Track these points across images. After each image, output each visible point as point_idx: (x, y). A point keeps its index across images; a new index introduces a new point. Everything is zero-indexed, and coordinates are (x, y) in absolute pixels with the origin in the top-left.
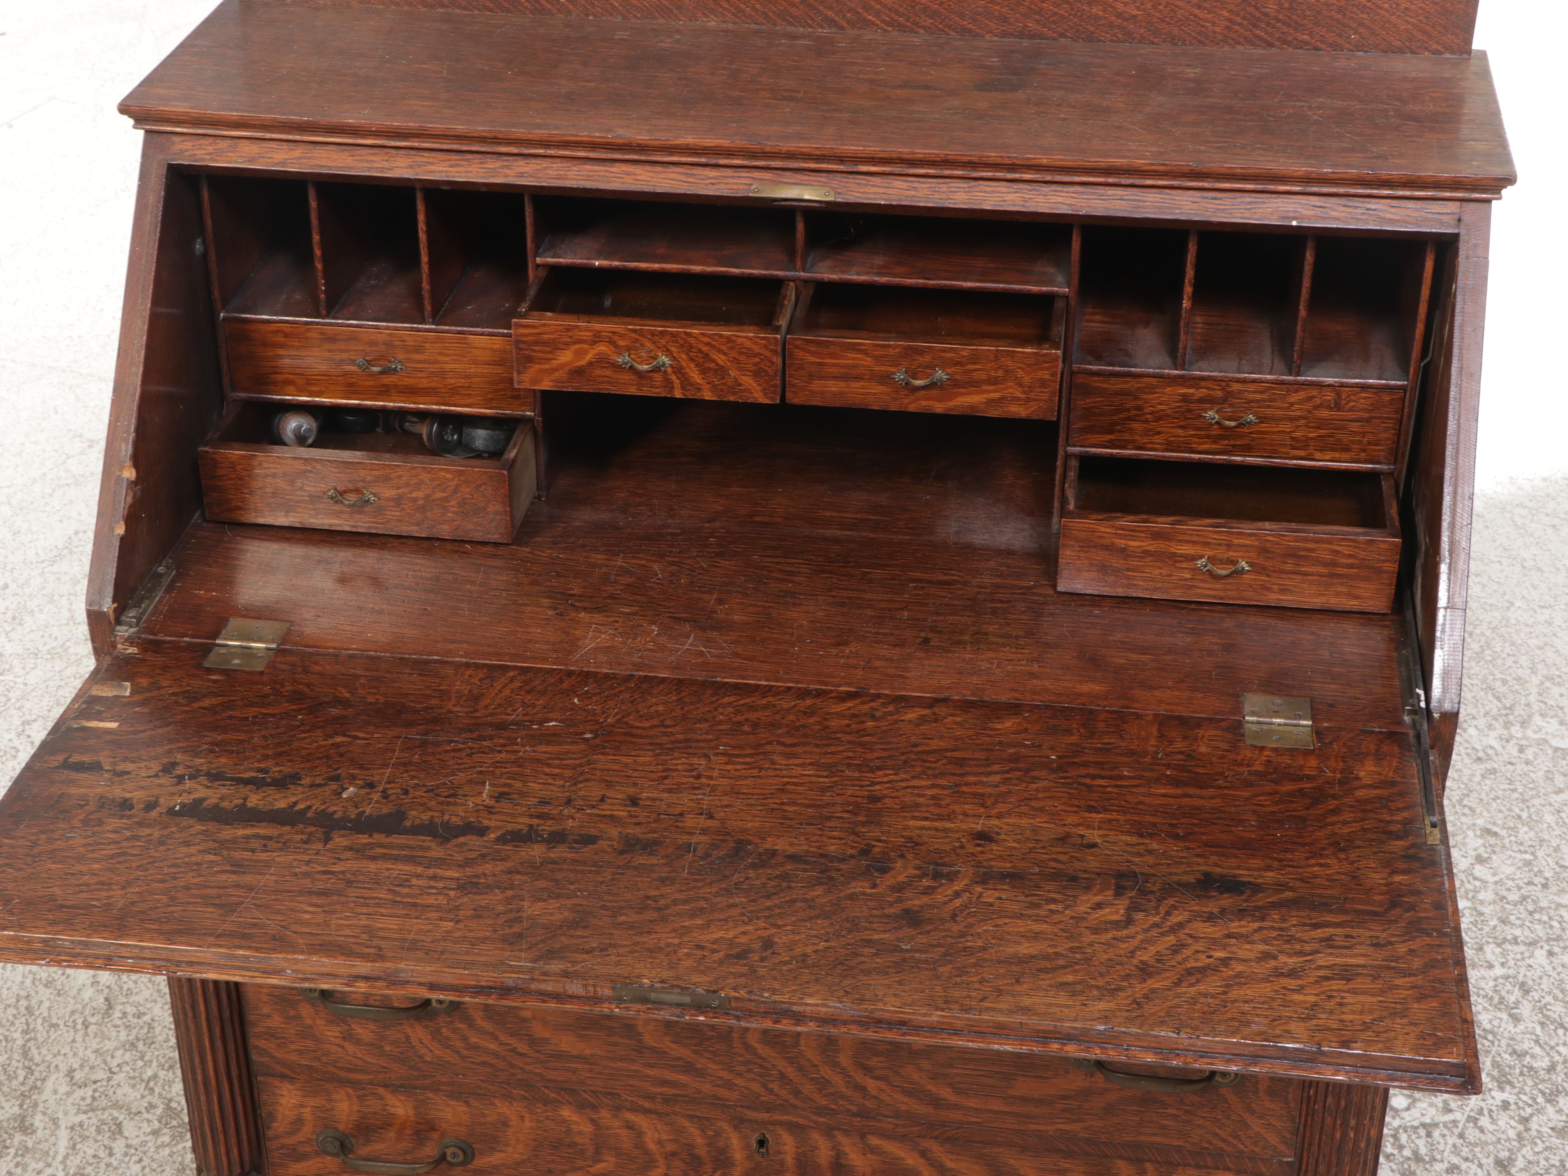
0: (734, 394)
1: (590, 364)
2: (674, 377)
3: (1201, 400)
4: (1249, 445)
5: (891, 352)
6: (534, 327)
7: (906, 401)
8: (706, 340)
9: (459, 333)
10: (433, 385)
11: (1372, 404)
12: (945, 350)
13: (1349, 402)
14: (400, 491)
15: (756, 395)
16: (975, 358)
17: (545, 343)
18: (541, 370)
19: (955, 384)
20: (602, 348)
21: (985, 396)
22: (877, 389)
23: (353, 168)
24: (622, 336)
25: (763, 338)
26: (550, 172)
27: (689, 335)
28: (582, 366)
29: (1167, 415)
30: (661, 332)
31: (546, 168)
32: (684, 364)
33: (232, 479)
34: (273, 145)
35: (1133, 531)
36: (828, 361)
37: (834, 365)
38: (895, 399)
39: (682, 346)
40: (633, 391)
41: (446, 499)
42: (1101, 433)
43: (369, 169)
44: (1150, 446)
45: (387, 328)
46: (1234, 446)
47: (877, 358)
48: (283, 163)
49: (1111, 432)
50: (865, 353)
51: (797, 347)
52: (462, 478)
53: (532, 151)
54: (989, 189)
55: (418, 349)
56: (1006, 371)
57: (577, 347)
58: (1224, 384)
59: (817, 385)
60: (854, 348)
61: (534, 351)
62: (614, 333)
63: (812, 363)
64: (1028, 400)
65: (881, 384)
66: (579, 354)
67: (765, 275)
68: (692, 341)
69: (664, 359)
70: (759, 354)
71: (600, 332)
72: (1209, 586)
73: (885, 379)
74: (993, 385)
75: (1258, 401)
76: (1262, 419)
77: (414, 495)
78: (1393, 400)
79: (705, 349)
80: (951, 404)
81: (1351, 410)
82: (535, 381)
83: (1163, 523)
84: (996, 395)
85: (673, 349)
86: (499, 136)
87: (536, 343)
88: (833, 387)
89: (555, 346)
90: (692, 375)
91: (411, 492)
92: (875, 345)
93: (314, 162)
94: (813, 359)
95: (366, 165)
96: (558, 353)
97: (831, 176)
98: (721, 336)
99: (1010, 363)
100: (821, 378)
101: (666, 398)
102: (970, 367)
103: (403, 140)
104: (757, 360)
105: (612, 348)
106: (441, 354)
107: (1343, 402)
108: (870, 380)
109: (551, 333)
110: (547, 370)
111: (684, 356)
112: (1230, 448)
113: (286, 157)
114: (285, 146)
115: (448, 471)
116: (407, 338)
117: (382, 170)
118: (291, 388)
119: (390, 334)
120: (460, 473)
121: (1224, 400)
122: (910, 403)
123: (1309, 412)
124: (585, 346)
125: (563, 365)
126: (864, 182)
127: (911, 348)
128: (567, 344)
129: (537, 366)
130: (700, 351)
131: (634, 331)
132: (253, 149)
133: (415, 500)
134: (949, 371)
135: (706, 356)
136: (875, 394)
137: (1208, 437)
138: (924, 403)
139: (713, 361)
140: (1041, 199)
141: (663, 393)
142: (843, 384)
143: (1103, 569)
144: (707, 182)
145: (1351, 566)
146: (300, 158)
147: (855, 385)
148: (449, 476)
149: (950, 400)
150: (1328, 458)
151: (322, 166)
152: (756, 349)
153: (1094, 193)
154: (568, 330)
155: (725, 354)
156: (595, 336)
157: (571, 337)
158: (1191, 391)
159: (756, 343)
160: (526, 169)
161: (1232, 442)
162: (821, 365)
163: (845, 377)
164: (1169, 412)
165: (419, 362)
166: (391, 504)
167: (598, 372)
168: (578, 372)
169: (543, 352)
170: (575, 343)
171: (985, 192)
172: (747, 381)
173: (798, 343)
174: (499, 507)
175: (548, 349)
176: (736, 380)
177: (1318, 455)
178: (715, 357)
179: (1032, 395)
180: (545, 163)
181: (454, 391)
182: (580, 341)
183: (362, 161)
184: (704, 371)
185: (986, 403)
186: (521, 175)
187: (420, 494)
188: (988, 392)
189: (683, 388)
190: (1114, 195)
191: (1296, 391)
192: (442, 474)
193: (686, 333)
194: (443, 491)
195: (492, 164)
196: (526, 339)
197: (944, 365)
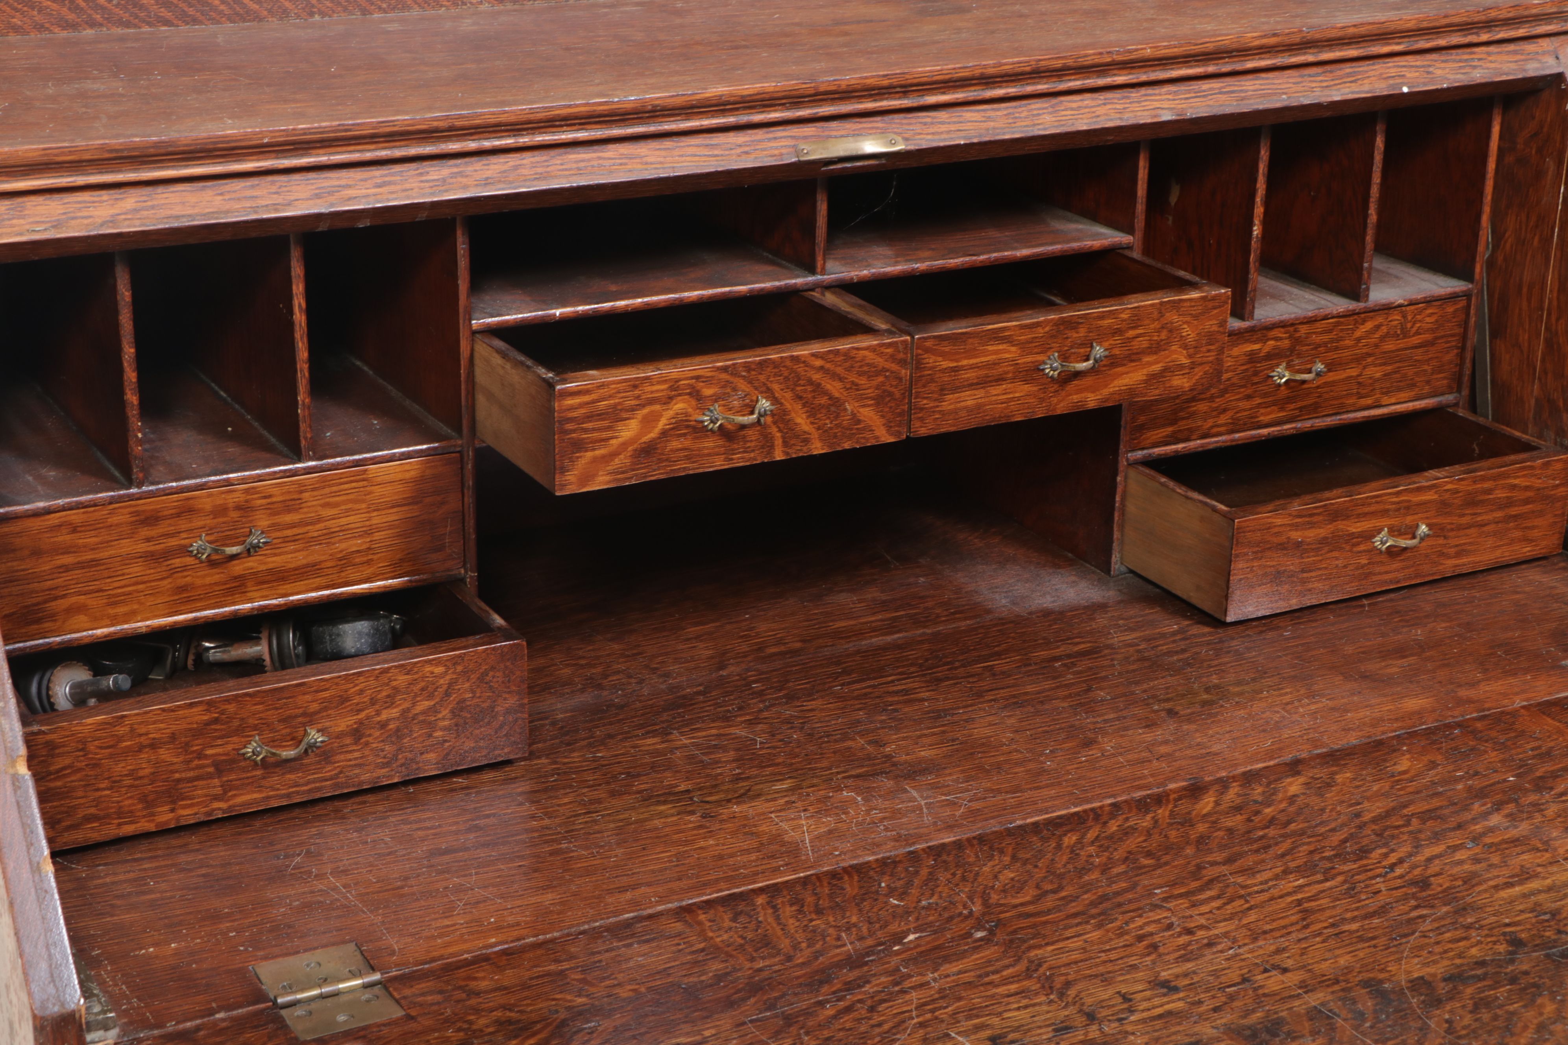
0: (849, 438)
1: (664, 433)
2: (774, 430)
3: (1269, 357)
4: (1316, 403)
5: (1041, 332)
6: (587, 392)
7: (1055, 400)
8: (818, 363)
9: (357, 463)
10: (311, 559)
11: (1437, 321)
12: (1102, 316)
13: (1414, 324)
14: (362, 715)
15: (877, 433)
16: (1136, 319)
17: (600, 416)
18: (595, 460)
19: (1112, 362)
20: (679, 406)
21: (1145, 371)
22: (1022, 390)
23: (227, 212)
24: (708, 381)
25: (890, 345)
26: (525, 172)
27: (795, 359)
28: (653, 440)
29: (1233, 385)
30: (761, 364)
31: (516, 168)
32: (788, 406)
33: (80, 770)
34: (85, 196)
35: (1311, 515)
36: (965, 362)
37: (972, 367)
38: (1042, 400)
39: (786, 379)
40: (719, 464)
41: (433, 710)
42: (1164, 426)
43: (255, 209)
44: (1215, 430)
45: (243, 481)
46: (1301, 409)
47: (1022, 345)
48: (113, 222)
49: (1174, 422)
50: (1008, 340)
51: (927, 350)
52: (459, 668)
53: (497, 143)
54: (1074, 105)
55: (290, 506)
56: (1171, 331)
57: (646, 411)
58: (1291, 329)
59: (949, 403)
60: (996, 336)
61: (586, 431)
62: (697, 378)
63: (943, 371)
64: (1193, 366)
65: (1026, 381)
66: (649, 421)
67: (779, 288)
68: (800, 369)
69: (764, 404)
70: (885, 370)
71: (677, 381)
72: (1387, 568)
73: (1033, 373)
74: (1156, 353)
75: (1325, 344)
76: (1331, 367)
77: (384, 716)
78: (1456, 310)
79: (816, 377)
80: (1106, 392)
81: (1417, 333)
82: (586, 478)
83: (1337, 498)
84: (1157, 368)
85: (776, 387)
86: (458, 123)
87: (589, 417)
88: (969, 399)
89: (616, 415)
90: (799, 420)
91: (378, 713)
92: (1022, 327)
93: (163, 213)
94: (946, 364)
95: (248, 204)
96: (620, 426)
97: (887, 118)
98: (837, 352)
99: (1175, 318)
100: (956, 389)
101: (763, 463)
102: (1131, 333)
103: (302, 156)
104: (881, 379)
105: (694, 403)
106: (327, 505)
107: (1409, 325)
108: (1013, 380)
109: (611, 397)
110: (603, 457)
111: (789, 395)
112: (1297, 412)
113: (112, 211)
114: (105, 195)
115: (438, 662)
116: (275, 491)
117: (275, 207)
118: (82, 619)
119: (247, 491)
120: (455, 661)
121: (1292, 350)
122: (1060, 402)
123: (1376, 346)
124: (657, 407)
125: (624, 445)
126: (929, 120)
127: (1063, 322)
128: (633, 409)
129: (589, 454)
130: (810, 382)
131: (725, 369)
132: (53, 207)
133: (383, 725)
134: (1106, 344)
135: (817, 388)
136: (1019, 398)
137: (1274, 403)
138: (1075, 398)
139: (826, 393)
140: (1136, 107)
141: (758, 458)
142: (980, 393)
143: (1277, 577)
144: (739, 151)
145: (1527, 501)
146: (136, 210)
147: (995, 390)
148: (439, 670)
149: (1106, 386)
150: (1393, 400)
151: (177, 217)
152: (880, 362)
153: (1189, 92)
154: (635, 387)
155: (841, 379)
156: (671, 388)
157: (638, 397)
158: (1256, 347)
159: (881, 354)
160: (488, 174)
161: (1300, 404)
162: (955, 370)
163: (983, 383)
164: (1235, 380)
165: (292, 526)
166: (348, 741)
167: (675, 444)
168: (647, 451)
169: (599, 430)
170: (643, 406)
171: (1072, 109)
172: (868, 414)
173: (928, 344)
174: (512, 701)
175: (606, 423)
176: (853, 415)
177: (1385, 400)
178: (829, 387)
179: (1198, 358)
180: (512, 160)
181: (345, 561)
182: (651, 402)
183: (239, 199)
184: (812, 412)
185: (1146, 382)
186: (487, 182)
187: (394, 712)
188: (1150, 364)
189: (785, 443)
190: (1211, 89)
191: (1364, 321)
192: (428, 668)
193: (793, 358)
194: (430, 697)
195: (437, 172)
196: (575, 414)
197: (1102, 336)
